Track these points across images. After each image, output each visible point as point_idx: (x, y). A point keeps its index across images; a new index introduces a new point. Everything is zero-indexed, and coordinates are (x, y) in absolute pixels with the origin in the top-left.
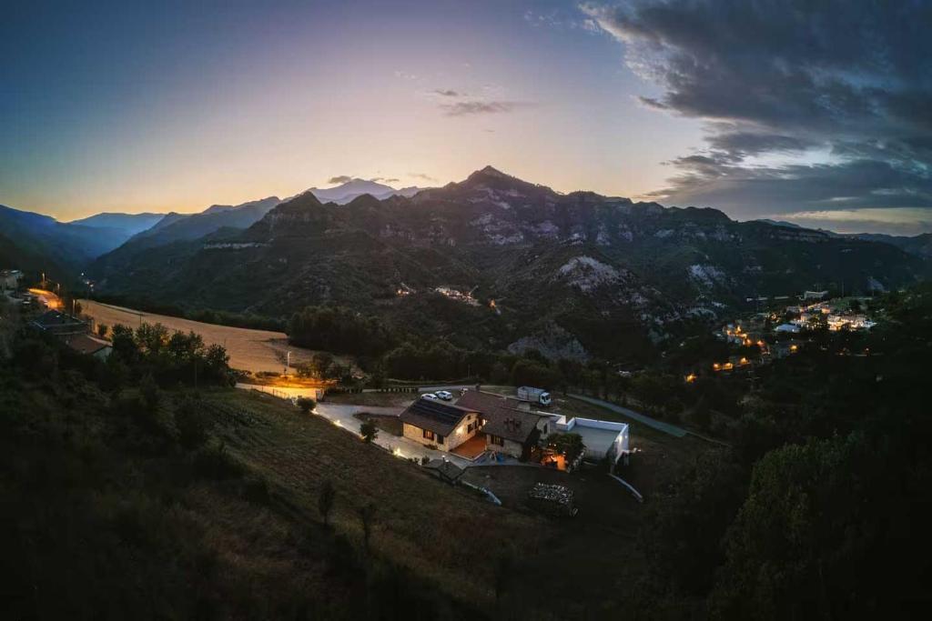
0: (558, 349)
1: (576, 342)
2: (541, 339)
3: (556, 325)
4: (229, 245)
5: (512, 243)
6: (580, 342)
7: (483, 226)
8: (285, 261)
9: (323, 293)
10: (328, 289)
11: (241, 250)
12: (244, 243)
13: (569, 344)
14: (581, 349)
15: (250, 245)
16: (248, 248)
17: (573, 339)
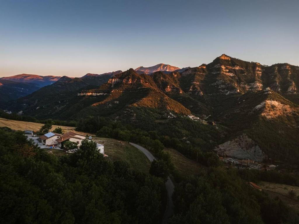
0: (247, 149)
1: (257, 147)
2: (238, 143)
3: (247, 137)
4: (91, 94)
5: (233, 94)
6: (260, 147)
7: (218, 85)
8: (118, 102)
9: (132, 117)
10: (135, 115)
11: (97, 96)
12: (99, 93)
13: (253, 148)
14: (261, 151)
15: (101, 94)
16: (100, 95)
17: (256, 145)
